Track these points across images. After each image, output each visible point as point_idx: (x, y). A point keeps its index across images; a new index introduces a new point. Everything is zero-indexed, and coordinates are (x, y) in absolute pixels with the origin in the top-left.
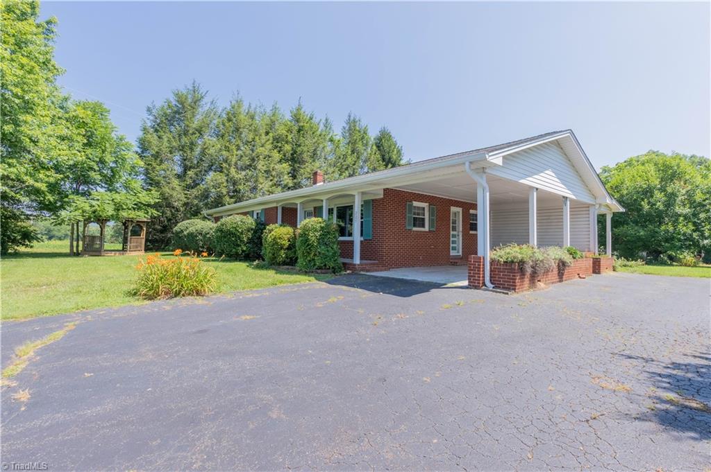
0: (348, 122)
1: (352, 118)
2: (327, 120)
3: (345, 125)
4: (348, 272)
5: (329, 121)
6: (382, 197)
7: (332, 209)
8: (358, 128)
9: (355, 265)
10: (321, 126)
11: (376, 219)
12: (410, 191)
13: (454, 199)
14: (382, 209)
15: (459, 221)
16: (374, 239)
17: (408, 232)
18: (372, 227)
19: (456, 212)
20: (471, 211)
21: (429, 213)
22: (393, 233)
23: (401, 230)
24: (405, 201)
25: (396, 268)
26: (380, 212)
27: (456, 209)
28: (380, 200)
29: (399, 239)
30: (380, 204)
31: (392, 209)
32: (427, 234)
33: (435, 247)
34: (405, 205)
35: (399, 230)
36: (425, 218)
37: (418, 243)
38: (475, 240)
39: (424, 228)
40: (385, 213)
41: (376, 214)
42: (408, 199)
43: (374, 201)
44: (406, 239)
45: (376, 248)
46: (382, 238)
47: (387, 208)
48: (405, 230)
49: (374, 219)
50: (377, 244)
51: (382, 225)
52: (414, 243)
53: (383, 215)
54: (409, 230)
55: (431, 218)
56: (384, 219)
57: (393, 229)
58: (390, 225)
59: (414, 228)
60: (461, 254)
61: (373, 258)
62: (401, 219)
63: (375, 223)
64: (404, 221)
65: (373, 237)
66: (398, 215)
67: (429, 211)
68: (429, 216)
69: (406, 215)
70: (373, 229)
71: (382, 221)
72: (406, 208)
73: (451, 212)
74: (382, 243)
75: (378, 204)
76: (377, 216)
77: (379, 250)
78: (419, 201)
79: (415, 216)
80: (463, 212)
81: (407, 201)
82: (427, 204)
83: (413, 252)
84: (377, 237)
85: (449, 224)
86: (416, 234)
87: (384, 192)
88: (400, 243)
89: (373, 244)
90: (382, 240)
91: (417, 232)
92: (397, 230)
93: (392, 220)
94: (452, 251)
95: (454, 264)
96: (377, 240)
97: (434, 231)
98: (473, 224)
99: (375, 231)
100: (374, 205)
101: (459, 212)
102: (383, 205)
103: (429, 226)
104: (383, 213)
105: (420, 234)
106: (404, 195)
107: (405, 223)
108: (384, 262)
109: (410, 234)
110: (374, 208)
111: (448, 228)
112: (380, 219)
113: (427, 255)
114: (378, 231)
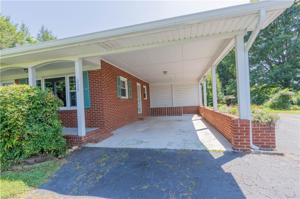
0: (42, 31)
1: (45, 29)
2: (23, 25)
3: (40, 33)
4: (74, 148)
5: (25, 27)
6: (100, 68)
7: (39, 81)
8: (50, 37)
9: (81, 138)
10: (18, 30)
11: (94, 89)
12: (118, 67)
13: (138, 78)
14: (100, 80)
15: (140, 92)
16: (93, 107)
17: (119, 100)
18: (90, 97)
19: (138, 86)
20: (144, 86)
21: (128, 86)
22: (109, 101)
23: (114, 98)
24: (115, 75)
25: (114, 130)
26: (98, 82)
27: (138, 84)
28: (98, 71)
29: (114, 106)
30: (97, 75)
31: (108, 80)
32: (128, 101)
33: (132, 109)
34: (116, 78)
35: (113, 98)
36: (125, 89)
37: (124, 108)
38: (146, 103)
39: (126, 96)
40: (103, 84)
41: (94, 84)
42: (117, 74)
43: (91, 72)
44: (118, 106)
45: (96, 116)
46: (102, 107)
47: (104, 79)
48: (117, 98)
49: (92, 90)
50: (97, 112)
51: (101, 94)
52: (122, 108)
53: (101, 85)
54: (119, 98)
55: (129, 89)
56: (103, 89)
57: (109, 98)
58: (108, 95)
59: (122, 97)
60: (141, 112)
61: (93, 125)
62: (114, 89)
63: (93, 93)
64: (116, 91)
65: (92, 105)
66: (112, 86)
67: (128, 84)
68: (128, 88)
69: (117, 87)
70: (91, 98)
71: (101, 91)
72: (116, 81)
73: (137, 86)
74: (103, 110)
75: (96, 75)
76: (95, 86)
77: (100, 118)
78: (123, 76)
79: (121, 88)
80: (141, 86)
81: (116, 75)
82: (126, 79)
83: (122, 115)
84: (97, 105)
85: (137, 94)
86: (123, 101)
87: (101, 64)
88: (115, 109)
89: (92, 113)
90: (102, 109)
91: (123, 99)
92: (112, 98)
93: (109, 90)
94: (139, 111)
95: (141, 119)
96: (97, 109)
97: (131, 99)
98: (145, 94)
99: (94, 100)
100: (91, 76)
101: (139, 86)
102: (101, 76)
103: (129, 95)
104: (102, 84)
105: (125, 101)
106: (115, 70)
107: (116, 92)
108: (105, 128)
109: (120, 101)
110: (91, 79)
111: (137, 97)
112: (98, 89)
113: (129, 116)
114: (97, 100)
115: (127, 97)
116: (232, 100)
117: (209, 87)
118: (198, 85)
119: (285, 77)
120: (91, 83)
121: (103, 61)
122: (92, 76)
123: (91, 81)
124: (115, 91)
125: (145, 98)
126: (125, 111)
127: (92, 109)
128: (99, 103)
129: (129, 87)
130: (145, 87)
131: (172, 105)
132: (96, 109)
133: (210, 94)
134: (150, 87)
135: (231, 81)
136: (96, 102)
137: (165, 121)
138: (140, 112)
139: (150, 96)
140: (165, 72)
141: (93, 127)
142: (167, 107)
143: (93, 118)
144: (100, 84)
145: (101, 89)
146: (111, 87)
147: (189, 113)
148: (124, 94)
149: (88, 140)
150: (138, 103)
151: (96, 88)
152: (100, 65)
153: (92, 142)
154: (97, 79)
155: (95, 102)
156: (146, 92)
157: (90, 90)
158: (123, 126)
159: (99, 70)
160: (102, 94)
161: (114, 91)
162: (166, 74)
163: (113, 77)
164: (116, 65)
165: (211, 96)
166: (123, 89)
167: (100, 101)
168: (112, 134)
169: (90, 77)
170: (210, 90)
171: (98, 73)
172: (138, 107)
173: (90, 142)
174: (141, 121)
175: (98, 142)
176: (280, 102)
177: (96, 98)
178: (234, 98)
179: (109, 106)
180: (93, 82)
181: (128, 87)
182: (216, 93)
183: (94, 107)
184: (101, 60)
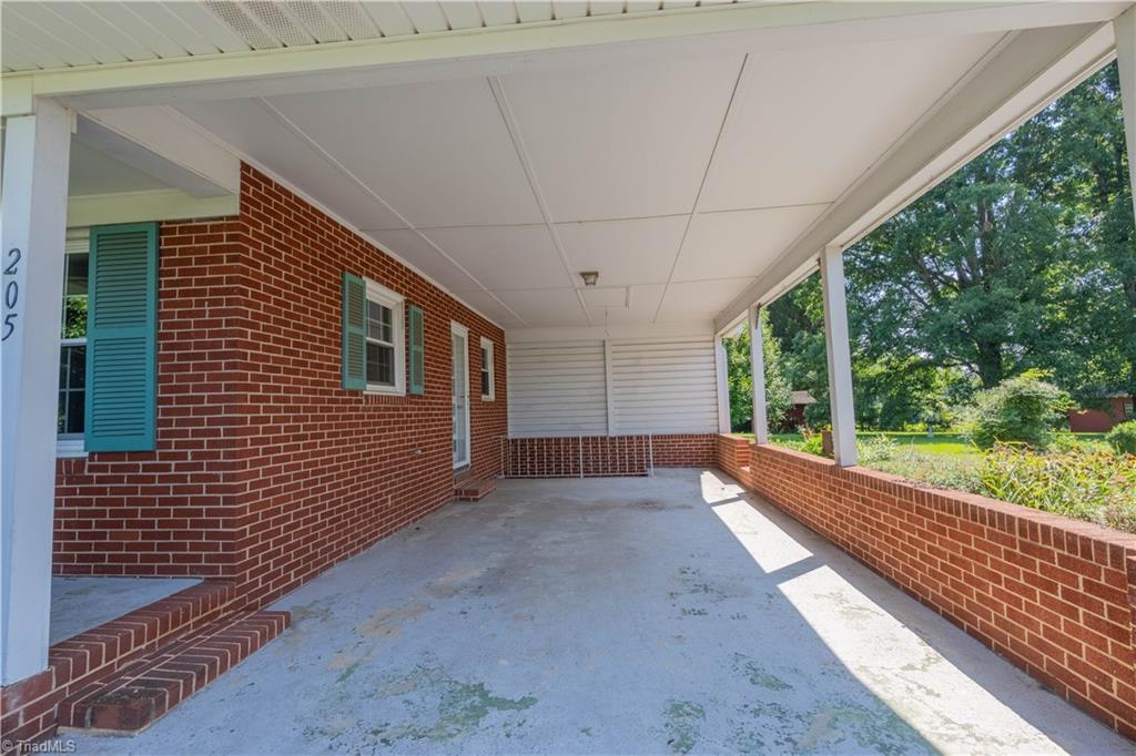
11: (188, 335)
12: (354, 230)
13: (457, 299)
14: (230, 281)
15: (463, 366)
16: (168, 445)
17: (350, 401)
18: (159, 379)
19: (457, 336)
20: (483, 339)
21: (407, 331)
22: (287, 409)
23: (322, 392)
24: (337, 265)
25: (306, 579)
26: (214, 292)
27: (459, 330)
28: (219, 225)
29: (314, 436)
30: (214, 250)
31: (287, 287)
32: (406, 409)
33: (423, 450)
34: (342, 283)
35: (315, 392)
36: (393, 349)
37: (381, 445)
38: (491, 417)
39: (393, 384)
40: (248, 304)
41: (189, 304)
42: (349, 263)
43: (172, 231)
44: (344, 434)
45: (184, 501)
46: (233, 444)
47: (258, 275)
48: (337, 393)
49: (171, 336)
50: (194, 478)
51: (228, 366)
52: (370, 446)
53: (236, 312)
54: (355, 393)
55: (413, 348)
56: (244, 334)
57: (287, 390)
58: (277, 370)
59: (369, 387)
60: (468, 461)
61: (166, 559)
62: (322, 341)
63: (181, 357)
64: (336, 352)
65: (164, 434)
66: (315, 322)
67: (407, 325)
68: (407, 343)
69: (341, 329)
70: (164, 390)
71: (230, 344)
72: (341, 298)
73: (453, 338)
74: (233, 466)
75: (203, 250)
76: (190, 314)
77: (209, 512)
78: (379, 280)
79: (368, 339)
80: (469, 340)
81: (343, 269)
82: (400, 298)
83: (365, 486)
84: (195, 433)
85: (449, 373)
86: (376, 409)
87: (243, 187)
88: (321, 453)
89: (162, 479)
90: (228, 455)
91: (378, 399)
92: (306, 391)
93: (287, 343)
94: (455, 455)
95: (468, 496)
96: (195, 456)
97: (420, 397)
98: (485, 376)
99: (179, 400)
100: (172, 252)
101: (463, 339)
102: (236, 259)
103: (408, 379)
104: (238, 302)
105: (387, 409)
106: (336, 241)
107: (337, 361)
108: (243, 578)
109: (357, 409)
110: (172, 273)
111: (449, 387)
112: (212, 334)
113: (405, 487)
114: (201, 400)
115: (399, 388)
116: (806, 408)
117: (740, 358)
118: (711, 345)
119: (997, 330)
120: (172, 294)
121: (256, 173)
122: (182, 252)
123: (168, 284)
124: (329, 351)
125: (488, 394)
126: (382, 459)
127: (164, 457)
128: (211, 422)
129: (412, 337)
130: (486, 344)
131: (604, 426)
132: (189, 460)
133: (744, 385)
134: (508, 347)
135: (801, 338)
136: (196, 411)
137: (585, 510)
138: (462, 459)
139: (509, 387)
140: (590, 274)
141: (163, 571)
142: (587, 435)
143: (167, 513)
144: (229, 302)
145: (233, 333)
146: (305, 328)
147: (676, 465)
148: (381, 372)
149: (64, 707)
150: (454, 419)
151: (197, 324)
152: (237, 190)
153: (94, 723)
154: (213, 271)
155: (187, 411)
156: (490, 369)
157: (160, 336)
158: (370, 544)
159: (229, 218)
160: (234, 366)
161: (321, 349)
162: (594, 284)
163: (322, 274)
164: (344, 215)
165: (745, 393)
166: (381, 348)
167: (218, 410)
168: (287, 620)
169: (168, 263)
170: (740, 370)
171: (220, 238)
172: (455, 437)
173: (79, 723)
174: (466, 507)
175: (144, 721)
176: (1010, 422)
177: (196, 389)
178: (812, 400)
179: (286, 439)
180: (183, 293)
181: (407, 337)
182: (764, 381)
183: (178, 445)
184: (245, 167)
